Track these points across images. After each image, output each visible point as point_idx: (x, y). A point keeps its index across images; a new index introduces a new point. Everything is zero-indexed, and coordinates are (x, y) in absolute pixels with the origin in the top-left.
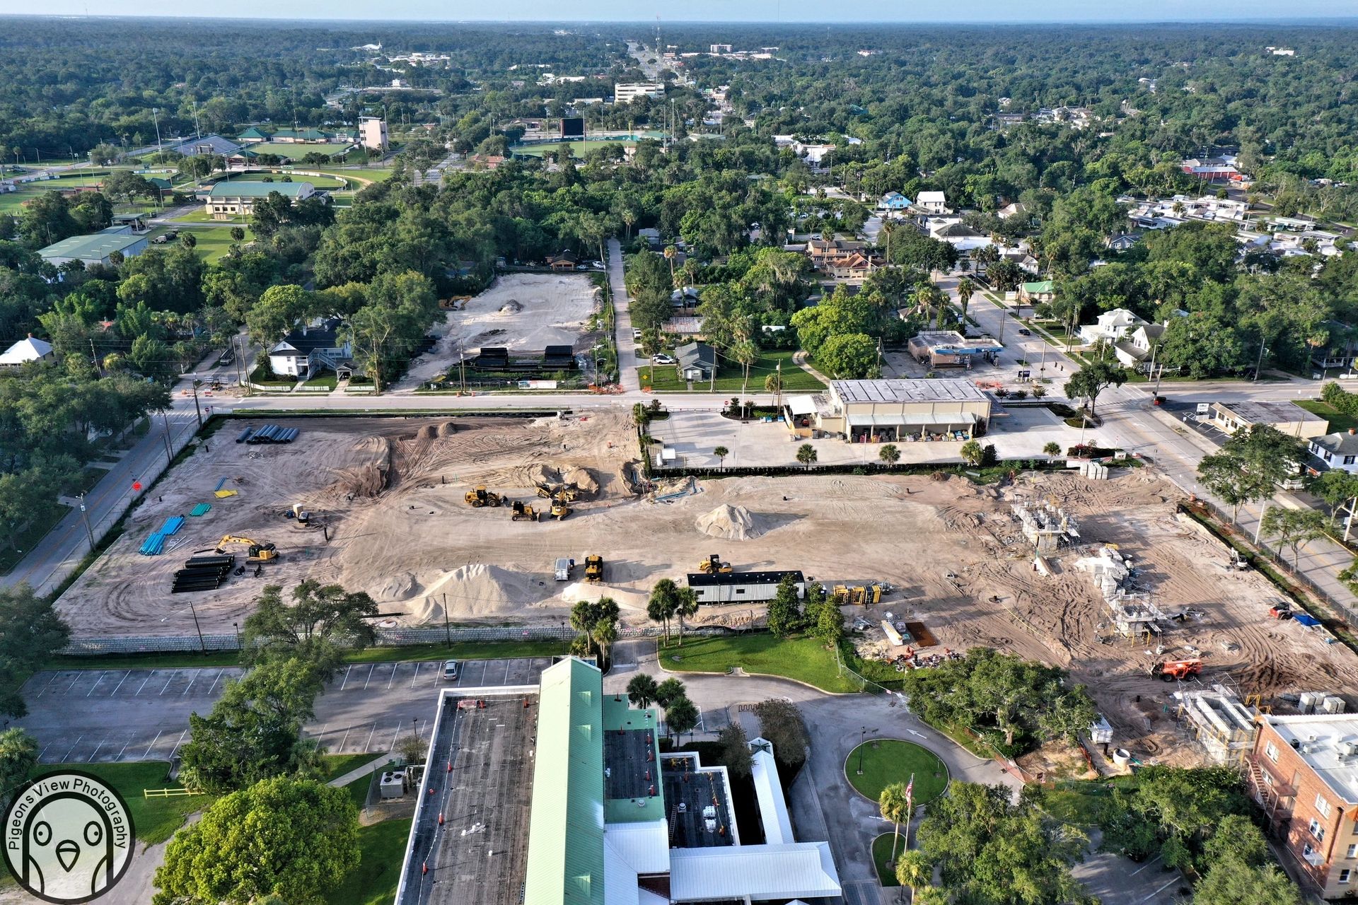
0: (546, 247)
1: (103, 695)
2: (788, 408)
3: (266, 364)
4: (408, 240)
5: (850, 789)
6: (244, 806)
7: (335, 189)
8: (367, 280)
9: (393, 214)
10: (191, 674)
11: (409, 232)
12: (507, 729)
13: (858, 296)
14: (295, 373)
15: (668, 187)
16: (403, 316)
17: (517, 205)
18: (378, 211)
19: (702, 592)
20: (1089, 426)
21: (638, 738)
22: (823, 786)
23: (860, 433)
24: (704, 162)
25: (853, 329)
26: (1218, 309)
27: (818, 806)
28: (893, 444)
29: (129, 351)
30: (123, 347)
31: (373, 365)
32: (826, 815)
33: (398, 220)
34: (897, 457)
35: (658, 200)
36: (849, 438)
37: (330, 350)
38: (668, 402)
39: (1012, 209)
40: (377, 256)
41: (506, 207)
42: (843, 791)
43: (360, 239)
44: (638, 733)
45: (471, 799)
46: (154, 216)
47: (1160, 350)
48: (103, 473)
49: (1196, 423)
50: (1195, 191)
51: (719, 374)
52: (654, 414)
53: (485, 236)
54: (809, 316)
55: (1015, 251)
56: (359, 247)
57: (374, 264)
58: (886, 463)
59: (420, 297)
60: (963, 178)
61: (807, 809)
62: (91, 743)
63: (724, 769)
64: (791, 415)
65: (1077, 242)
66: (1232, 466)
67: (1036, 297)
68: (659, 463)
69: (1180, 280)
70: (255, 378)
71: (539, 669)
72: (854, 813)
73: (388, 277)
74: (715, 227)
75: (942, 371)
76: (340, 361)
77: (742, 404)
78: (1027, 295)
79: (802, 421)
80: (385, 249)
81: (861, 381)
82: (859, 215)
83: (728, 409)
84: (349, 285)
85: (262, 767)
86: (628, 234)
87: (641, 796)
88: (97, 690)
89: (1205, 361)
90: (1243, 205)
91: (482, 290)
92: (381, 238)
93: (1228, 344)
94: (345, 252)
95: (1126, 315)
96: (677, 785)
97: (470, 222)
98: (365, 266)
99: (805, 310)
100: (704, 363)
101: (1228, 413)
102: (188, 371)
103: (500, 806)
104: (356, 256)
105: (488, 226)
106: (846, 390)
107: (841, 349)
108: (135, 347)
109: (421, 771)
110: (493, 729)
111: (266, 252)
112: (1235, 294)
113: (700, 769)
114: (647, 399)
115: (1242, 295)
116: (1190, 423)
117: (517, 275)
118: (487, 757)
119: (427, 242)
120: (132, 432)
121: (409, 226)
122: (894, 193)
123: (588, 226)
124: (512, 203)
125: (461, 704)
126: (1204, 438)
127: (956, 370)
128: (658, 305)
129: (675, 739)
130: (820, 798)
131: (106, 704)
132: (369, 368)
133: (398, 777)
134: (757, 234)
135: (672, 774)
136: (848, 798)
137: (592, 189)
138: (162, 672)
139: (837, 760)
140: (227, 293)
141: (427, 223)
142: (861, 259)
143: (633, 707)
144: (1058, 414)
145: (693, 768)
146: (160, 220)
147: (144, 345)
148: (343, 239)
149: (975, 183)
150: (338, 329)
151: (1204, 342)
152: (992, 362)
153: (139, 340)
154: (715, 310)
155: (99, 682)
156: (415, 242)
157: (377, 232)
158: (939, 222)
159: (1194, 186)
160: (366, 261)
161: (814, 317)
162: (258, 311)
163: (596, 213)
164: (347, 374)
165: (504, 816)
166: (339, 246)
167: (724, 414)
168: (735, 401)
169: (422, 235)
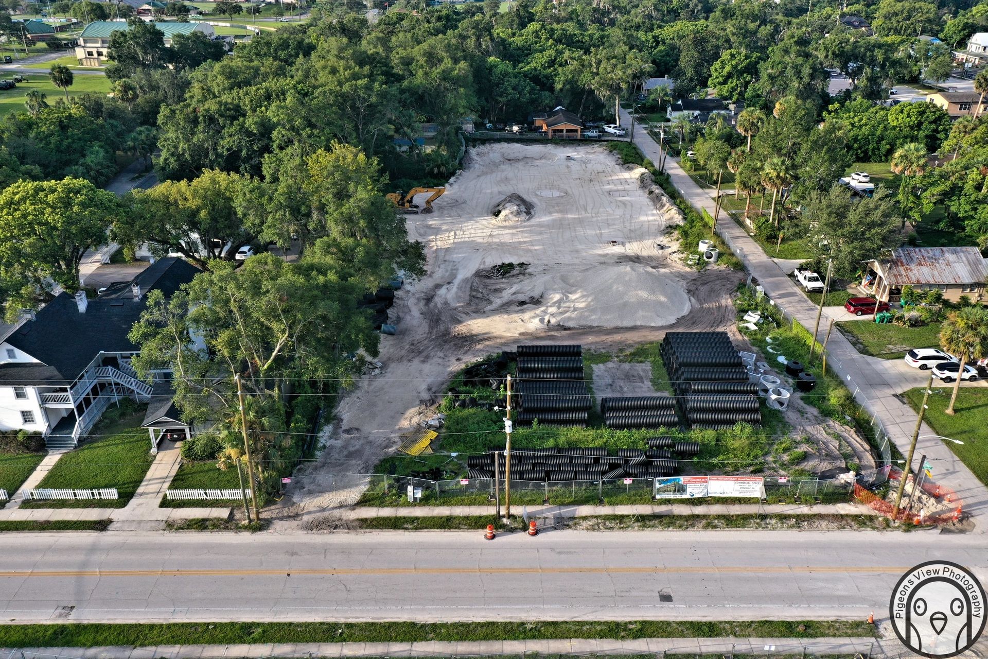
0: (533, 102)
4: (332, 86)
7: (244, 37)
11: (334, 71)
17: (486, 41)
40: (272, 112)
41: (470, 43)
43: (248, 83)
53: (457, 81)
56: (244, 97)
57: (266, 128)
59: (365, 214)
73: (290, 158)
80: (289, 100)
84: (210, 177)
91: (453, 174)
92: (285, 83)
98: (249, 134)
104: (236, 113)
117: (497, 146)
119: (368, 88)
121: (333, 61)
141: (362, 60)
146: (13, 66)
156: (346, 88)
157: (280, 73)
160: (251, 122)
169: (355, 77)
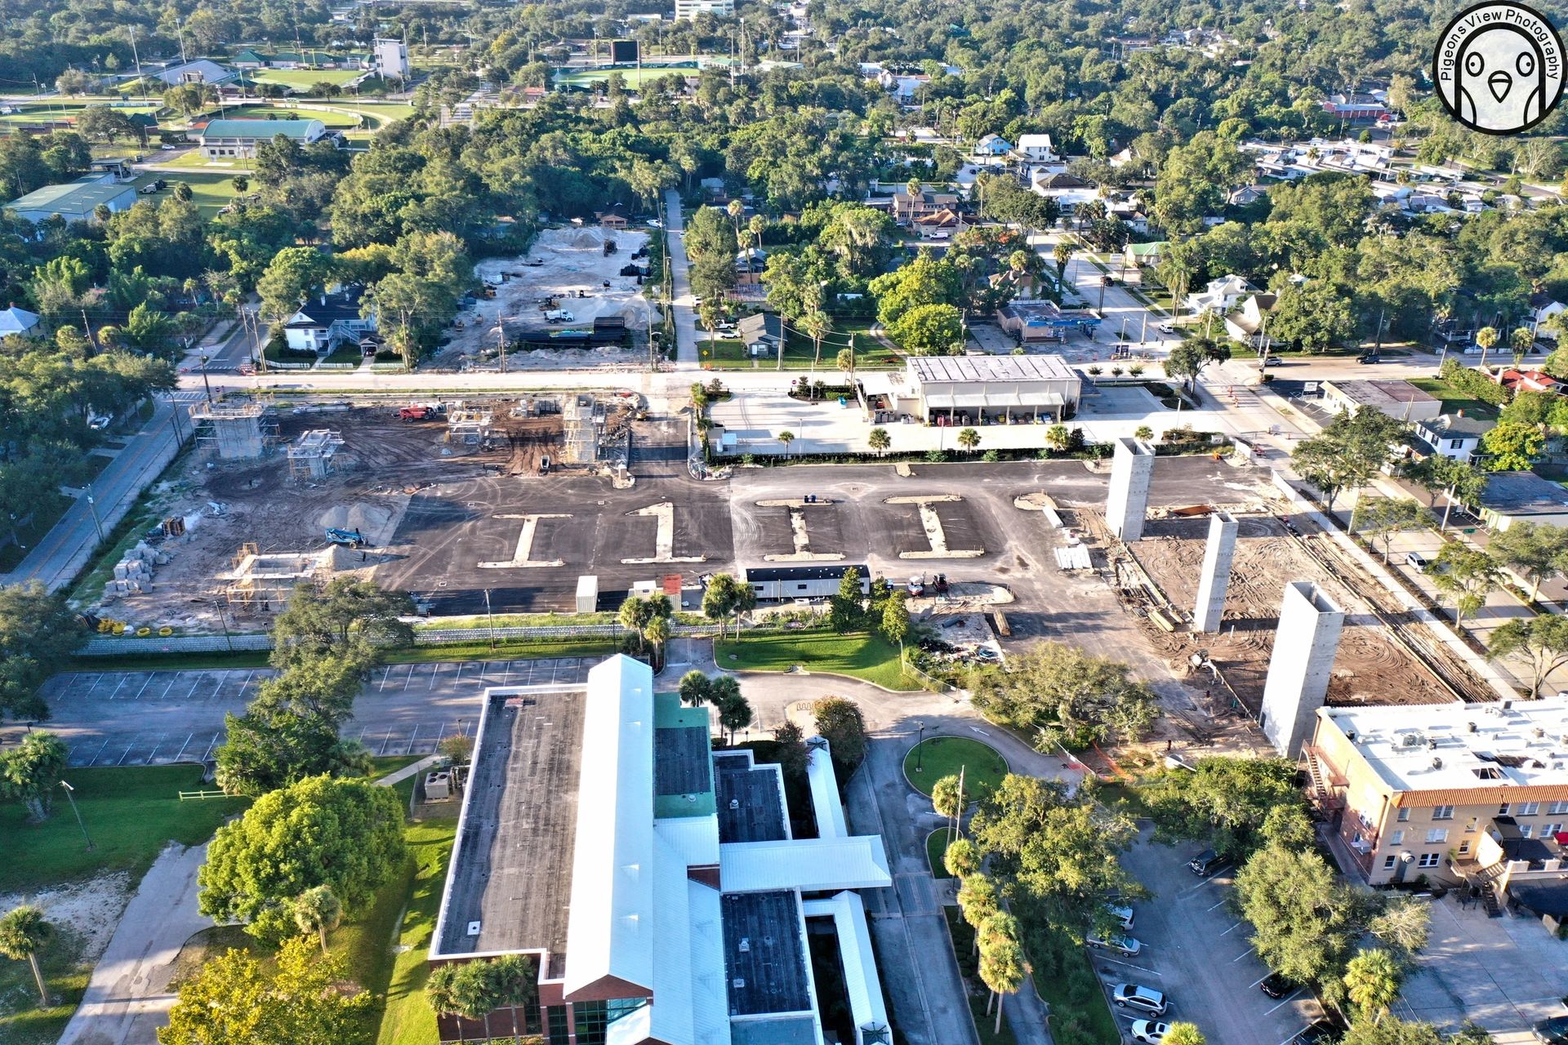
0: (595, 199)
1: (128, 697)
2: (861, 387)
3: (281, 338)
4: (437, 195)
5: (908, 787)
6: (289, 803)
7: (349, 127)
8: (391, 242)
9: (419, 163)
10: (220, 675)
11: (438, 184)
12: (555, 727)
13: (943, 262)
14: (314, 347)
15: (735, 129)
16: (433, 284)
17: (560, 151)
18: (401, 158)
19: (761, 588)
20: (1186, 407)
21: (690, 736)
22: (880, 784)
23: (938, 416)
24: (777, 96)
25: (937, 300)
26: (1338, 277)
27: (875, 803)
28: (975, 428)
29: (126, 324)
30: (120, 318)
31: (401, 340)
32: (882, 812)
33: (424, 170)
34: (976, 442)
35: (724, 143)
36: (927, 420)
37: (353, 322)
38: (730, 380)
39: (1125, 155)
40: (402, 212)
41: (548, 154)
42: (900, 788)
43: (382, 192)
44: (689, 731)
45: (518, 795)
46: (140, 160)
47: (1271, 324)
48: (106, 461)
49: (1303, 404)
50: (1337, 134)
51: (788, 350)
52: (714, 395)
53: (526, 188)
54: (888, 283)
55: (1123, 207)
56: (381, 202)
57: (398, 222)
58: (965, 448)
59: (452, 262)
60: (1072, 118)
61: (864, 805)
62: (119, 746)
63: (778, 767)
64: (864, 395)
65: (1192, 197)
66: (1328, 451)
67: (1144, 260)
68: (719, 449)
69: (1300, 243)
70: (268, 353)
71: (588, 668)
72: (911, 809)
73: (415, 237)
74: (786, 179)
75: (1033, 345)
76: (364, 335)
77: (811, 383)
78: (1133, 258)
79: (875, 402)
80: (411, 205)
81: (942, 358)
82: (952, 163)
83: (796, 389)
84: (372, 247)
85: (303, 769)
86: (689, 186)
87: (692, 792)
88: (120, 693)
89: (1318, 335)
90: (1387, 150)
92: (406, 191)
93: (1344, 316)
94: (366, 207)
95: (1237, 282)
96: (730, 782)
97: (508, 173)
98: (388, 224)
99: (883, 277)
100: (771, 337)
101: (1337, 393)
102: (193, 346)
103: (548, 802)
104: (378, 214)
105: (528, 178)
106: (925, 368)
107: (922, 322)
108: (133, 320)
109: (466, 771)
110: (540, 728)
111: (274, 207)
112: (1357, 259)
113: (753, 766)
114: (706, 378)
115: (1364, 261)
116: (1297, 404)
118: (535, 755)
119: (459, 196)
120: (135, 415)
121: (437, 178)
122: (994, 136)
123: (642, 177)
124: (555, 148)
125: (508, 703)
126: (1310, 420)
127: (1049, 345)
128: (720, 271)
129: (729, 737)
130: (877, 794)
131: (132, 707)
132: (396, 342)
133: (443, 777)
134: (833, 186)
135: (725, 772)
136: (905, 795)
137: (646, 129)
138: (189, 674)
139: (896, 757)
140: (233, 256)
141: (459, 174)
142: (951, 215)
143: (686, 705)
144: (1156, 394)
145: (747, 766)
146: (147, 167)
147: (142, 316)
148: (363, 193)
149: (1085, 125)
150: (361, 300)
151: (1317, 314)
152: (1090, 336)
153: (136, 311)
154: (784, 277)
155: (121, 685)
156: (446, 197)
157: (400, 184)
158: (1042, 171)
159: (1336, 128)
160: (389, 219)
161: (893, 285)
162: (270, 278)
163: (651, 161)
164: (373, 349)
165: (553, 812)
166: (357, 200)
167: (791, 394)
168: (804, 379)
169: (453, 188)
